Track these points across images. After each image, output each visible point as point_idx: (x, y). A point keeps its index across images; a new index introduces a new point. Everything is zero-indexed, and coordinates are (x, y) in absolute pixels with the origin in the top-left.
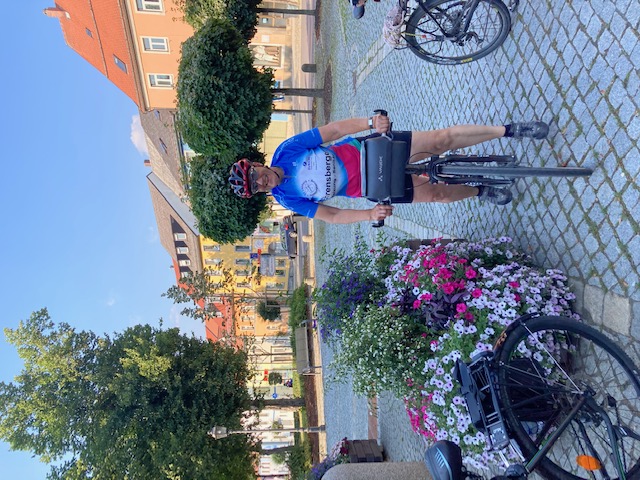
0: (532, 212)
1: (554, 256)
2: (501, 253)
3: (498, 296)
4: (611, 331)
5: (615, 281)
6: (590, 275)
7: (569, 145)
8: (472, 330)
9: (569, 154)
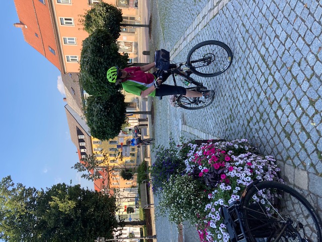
0: (257, 127)
1: (268, 149)
2: (242, 147)
3: (242, 170)
4: (299, 188)
5: (299, 162)
6: (287, 159)
7: (274, 94)
8: (229, 188)
9: (274, 98)
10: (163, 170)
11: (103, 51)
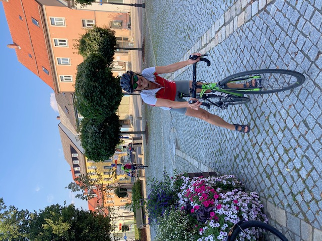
0: (242, 164)
1: (253, 186)
2: (230, 183)
3: (229, 208)
4: (279, 224)
5: (278, 202)
6: (269, 197)
7: (255, 137)
8: (218, 225)
9: (255, 141)
10: (157, 203)
11: (98, 75)
